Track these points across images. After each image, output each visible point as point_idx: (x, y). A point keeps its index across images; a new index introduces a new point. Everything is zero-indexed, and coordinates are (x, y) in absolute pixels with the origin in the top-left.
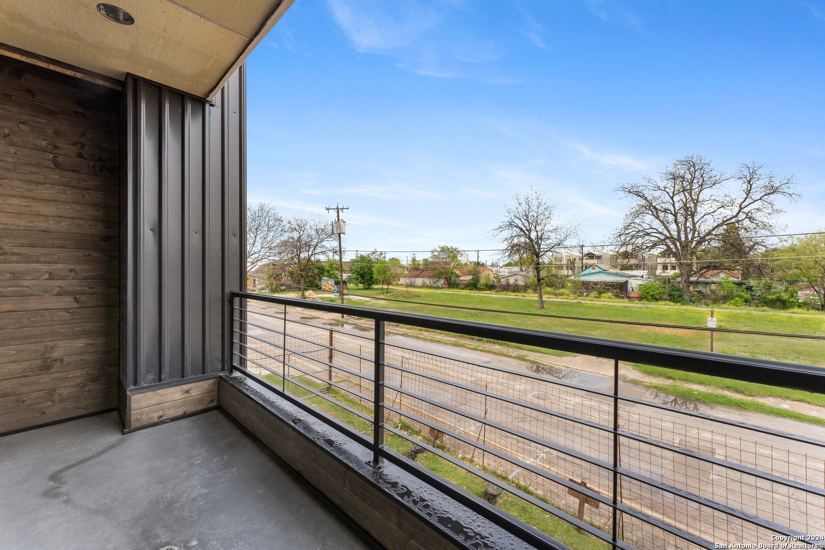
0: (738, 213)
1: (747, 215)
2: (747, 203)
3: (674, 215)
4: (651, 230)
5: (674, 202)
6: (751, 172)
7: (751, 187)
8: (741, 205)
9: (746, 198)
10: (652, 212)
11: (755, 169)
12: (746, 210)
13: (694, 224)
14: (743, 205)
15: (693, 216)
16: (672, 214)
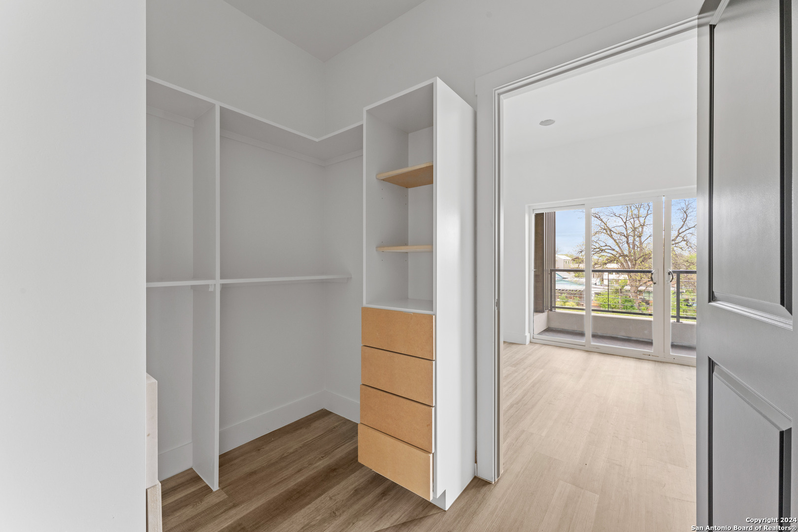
0: (677, 237)
1: (683, 238)
2: (683, 229)
3: (626, 237)
4: (606, 247)
5: (626, 226)
6: (687, 204)
7: (687, 216)
8: (679, 231)
9: (683, 225)
10: (607, 232)
11: (690, 202)
12: (682, 235)
13: (641, 243)
14: (681, 231)
15: (640, 237)
16: (624, 236)
